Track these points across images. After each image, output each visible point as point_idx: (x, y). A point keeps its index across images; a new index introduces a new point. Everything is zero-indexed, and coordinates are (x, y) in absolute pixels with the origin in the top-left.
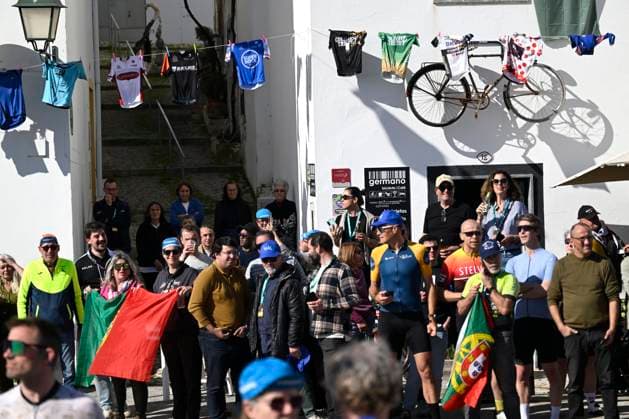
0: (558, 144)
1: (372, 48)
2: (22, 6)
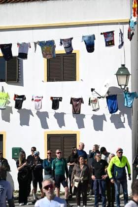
2: (117, 75)
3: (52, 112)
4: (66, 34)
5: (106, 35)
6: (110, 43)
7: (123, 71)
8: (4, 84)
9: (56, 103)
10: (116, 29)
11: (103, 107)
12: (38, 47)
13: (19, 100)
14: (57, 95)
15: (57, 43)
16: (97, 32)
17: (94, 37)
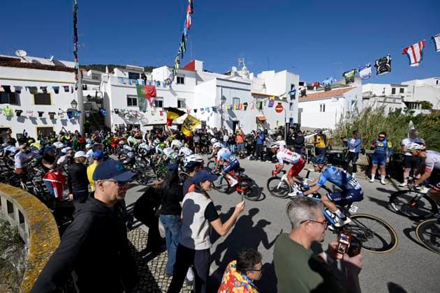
0: (142, 123)
1: (120, 111)
2: (72, 103)
3: (38, 118)
4: (44, 85)
5: (65, 87)
7: (74, 102)
8: (8, 105)
9: (41, 114)
10: (70, 86)
11: (66, 117)
12: (28, 89)
13: (19, 113)
14: (42, 111)
15: (39, 88)
16: (60, 85)
17: (58, 87)
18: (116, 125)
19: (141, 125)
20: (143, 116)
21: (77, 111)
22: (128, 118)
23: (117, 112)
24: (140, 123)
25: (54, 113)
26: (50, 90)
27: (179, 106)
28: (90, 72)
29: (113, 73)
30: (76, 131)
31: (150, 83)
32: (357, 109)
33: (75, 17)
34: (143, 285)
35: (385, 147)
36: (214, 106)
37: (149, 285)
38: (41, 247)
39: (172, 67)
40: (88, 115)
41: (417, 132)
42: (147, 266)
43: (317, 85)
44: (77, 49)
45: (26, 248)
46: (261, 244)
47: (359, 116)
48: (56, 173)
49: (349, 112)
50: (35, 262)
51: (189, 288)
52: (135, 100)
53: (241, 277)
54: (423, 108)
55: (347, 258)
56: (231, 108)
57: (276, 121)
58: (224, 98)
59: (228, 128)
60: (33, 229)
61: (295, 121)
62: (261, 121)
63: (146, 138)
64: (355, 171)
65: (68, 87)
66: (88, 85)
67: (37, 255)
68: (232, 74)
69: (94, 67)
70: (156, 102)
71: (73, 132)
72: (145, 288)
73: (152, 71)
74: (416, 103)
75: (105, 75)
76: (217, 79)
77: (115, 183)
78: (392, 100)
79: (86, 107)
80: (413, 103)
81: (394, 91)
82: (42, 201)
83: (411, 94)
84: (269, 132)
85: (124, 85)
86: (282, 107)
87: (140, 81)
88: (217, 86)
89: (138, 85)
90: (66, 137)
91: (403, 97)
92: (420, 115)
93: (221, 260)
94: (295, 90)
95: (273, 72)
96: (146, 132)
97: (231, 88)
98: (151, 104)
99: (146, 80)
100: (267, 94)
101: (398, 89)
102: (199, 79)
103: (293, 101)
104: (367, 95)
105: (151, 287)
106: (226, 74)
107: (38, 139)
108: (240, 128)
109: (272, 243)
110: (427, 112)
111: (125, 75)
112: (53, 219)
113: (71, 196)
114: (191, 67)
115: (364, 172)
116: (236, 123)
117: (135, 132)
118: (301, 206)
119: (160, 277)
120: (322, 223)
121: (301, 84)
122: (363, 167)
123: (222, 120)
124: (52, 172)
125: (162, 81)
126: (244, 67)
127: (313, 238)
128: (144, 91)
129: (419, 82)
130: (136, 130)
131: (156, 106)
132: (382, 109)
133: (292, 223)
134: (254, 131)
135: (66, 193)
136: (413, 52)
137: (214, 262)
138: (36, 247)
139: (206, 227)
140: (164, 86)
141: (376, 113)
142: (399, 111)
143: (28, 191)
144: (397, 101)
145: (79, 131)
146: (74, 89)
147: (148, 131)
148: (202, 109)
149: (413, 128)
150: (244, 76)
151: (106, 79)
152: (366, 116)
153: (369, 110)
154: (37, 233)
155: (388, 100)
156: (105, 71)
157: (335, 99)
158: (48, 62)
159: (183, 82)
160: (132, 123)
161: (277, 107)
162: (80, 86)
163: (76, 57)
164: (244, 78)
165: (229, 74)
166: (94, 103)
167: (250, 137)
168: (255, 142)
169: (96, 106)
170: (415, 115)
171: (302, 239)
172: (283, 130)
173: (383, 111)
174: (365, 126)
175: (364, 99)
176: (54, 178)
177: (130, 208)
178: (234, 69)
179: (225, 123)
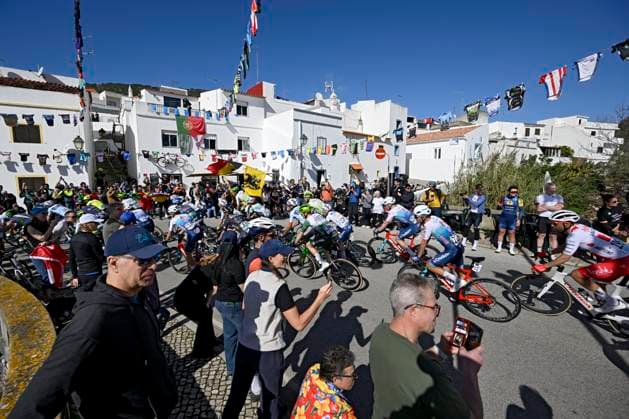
0: (185, 171)
1: (151, 153)
2: (75, 141)
3: (21, 163)
4: (28, 112)
5: (63, 116)
6: (67, 122)
7: (78, 140)
9: (24, 157)
10: (72, 114)
11: (65, 161)
14: (25, 152)
15: (20, 117)
16: (55, 113)
17: (53, 117)
18: (145, 175)
19: (184, 175)
20: (185, 161)
21: (83, 152)
22: (163, 165)
23: (147, 156)
24: (183, 172)
25: (47, 156)
26: (39, 121)
27: (240, 148)
28: (103, 96)
29: (140, 97)
30: (83, 184)
31: (197, 113)
32: (481, 156)
33: (77, 9)
34: (188, 405)
35: (515, 206)
36: (290, 148)
37: (197, 405)
38: (28, 358)
39: (229, 91)
40: (101, 160)
41: (554, 187)
42: (194, 378)
43: (431, 122)
44: (82, 58)
45: (3, 361)
46: (354, 340)
47: (484, 164)
48: (52, 248)
49: (471, 160)
50: (19, 382)
51: (254, 404)
52: (174, 139)
53: (326, 386)
54: (562, 155)
55: (464, 352)
56: (315, 152)
57: (376, 170)
58: (304, 138)
59: (310, 180)
60: (14, 332)
61: (402, 171)
62: (356, 171)
63: (191, 195)
64: (477, 237)
65: (68, 116)
66: (100, 114)
67: (21, 371)
68: (316, 103)
69: (109, 87)
70: (206, 141)
71: (77, 184)
72: (190, 409)
73: (199, 96)
74: (554, 149)
75: (127, 99)
76: (295, 110)
77: (135, 260)
78: (525, 145)
79: (97, 147)
80: (551, 148)
81: (527, 133)
82: (29, 289)
83: (549, 137)
84: (367, 186)
85: (156, 115)
86: (384, 151)
87: (182, 110)
88: (296, 120)
89: (178, 115)
90: (66, 192)
91: (538, 140)
92: (558, 165)
93: (299, 364)
94: (401, 129)
95: (373, 101)
96: (191, 186)
97: (314, 123)
98: (198, 145)
99: (190, 108)
100: (365, 132)
101: (532, 130)
102: (268, 109)
103: (400, 144)
104: (494, 137)
105: (200, 408)
106: (308, 103)
107: (21, 196)
108: (326, 180)
109: (369, 338)
110: (567, 160)
111: (159, 100)
112: (48, 316)
113: (76, 281)
114: (257, 91)
115: (488, 239)
116: (321, 173)
117: (175, 185)
118: (406, 287)
119: (213, 392)
120: (433, 308)
121: (410, 120)
122: (488, 233)
123: (302, 168)
124: (45, 246)
125: (214, 110)
126: (333, 94)
127: (420, 328)
128: (188, 126)
129: (559, 121)
130: (176, 182)
131: (206, 147)
132: (513, 156)
133: (394, 309)
134: (346, 185)
135: (67, 276)
136: (552, 81)
137: (290, 368)
138: (19, 360)
139: (277, 319)
140: (218, 119)
141: (505, 161)
142: (533, 158)
143: (6, 276)
144: (531, 145)
145: (87, 184)
146: (78, 120)
147: (193, 184)
148: (274, 153)
149: (550, 181)
150: (332, 107)
151: (128, 106)
152: (492, 165)
153: (496, 157)
154: (20, 338)
155: (520, 144)
156: (126, 94)
157: (454, 142)
158: (36, 76)
159: (245, 114)
160: (169, 171)
161: (377, 151)
162: (87, 115)
163: (81, 71)
164: (333, 110)
165: (312, 103)
166: (110, 142)
167: (340, 192)
168: (348, 200)
169: (114, 146)
170: (552, 164)
171: (407, 330)
172: (386, 183)
173: (514, 158)
174: (491, 179)
175: (491, 142)
176: (48, 255)
177: (167, 296)
178: (319, 96)
179: (306, 173)
